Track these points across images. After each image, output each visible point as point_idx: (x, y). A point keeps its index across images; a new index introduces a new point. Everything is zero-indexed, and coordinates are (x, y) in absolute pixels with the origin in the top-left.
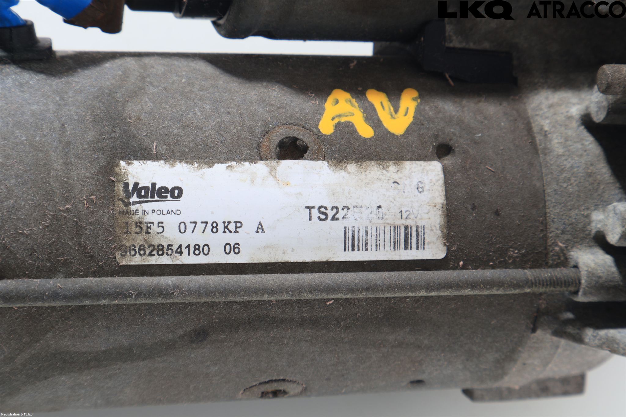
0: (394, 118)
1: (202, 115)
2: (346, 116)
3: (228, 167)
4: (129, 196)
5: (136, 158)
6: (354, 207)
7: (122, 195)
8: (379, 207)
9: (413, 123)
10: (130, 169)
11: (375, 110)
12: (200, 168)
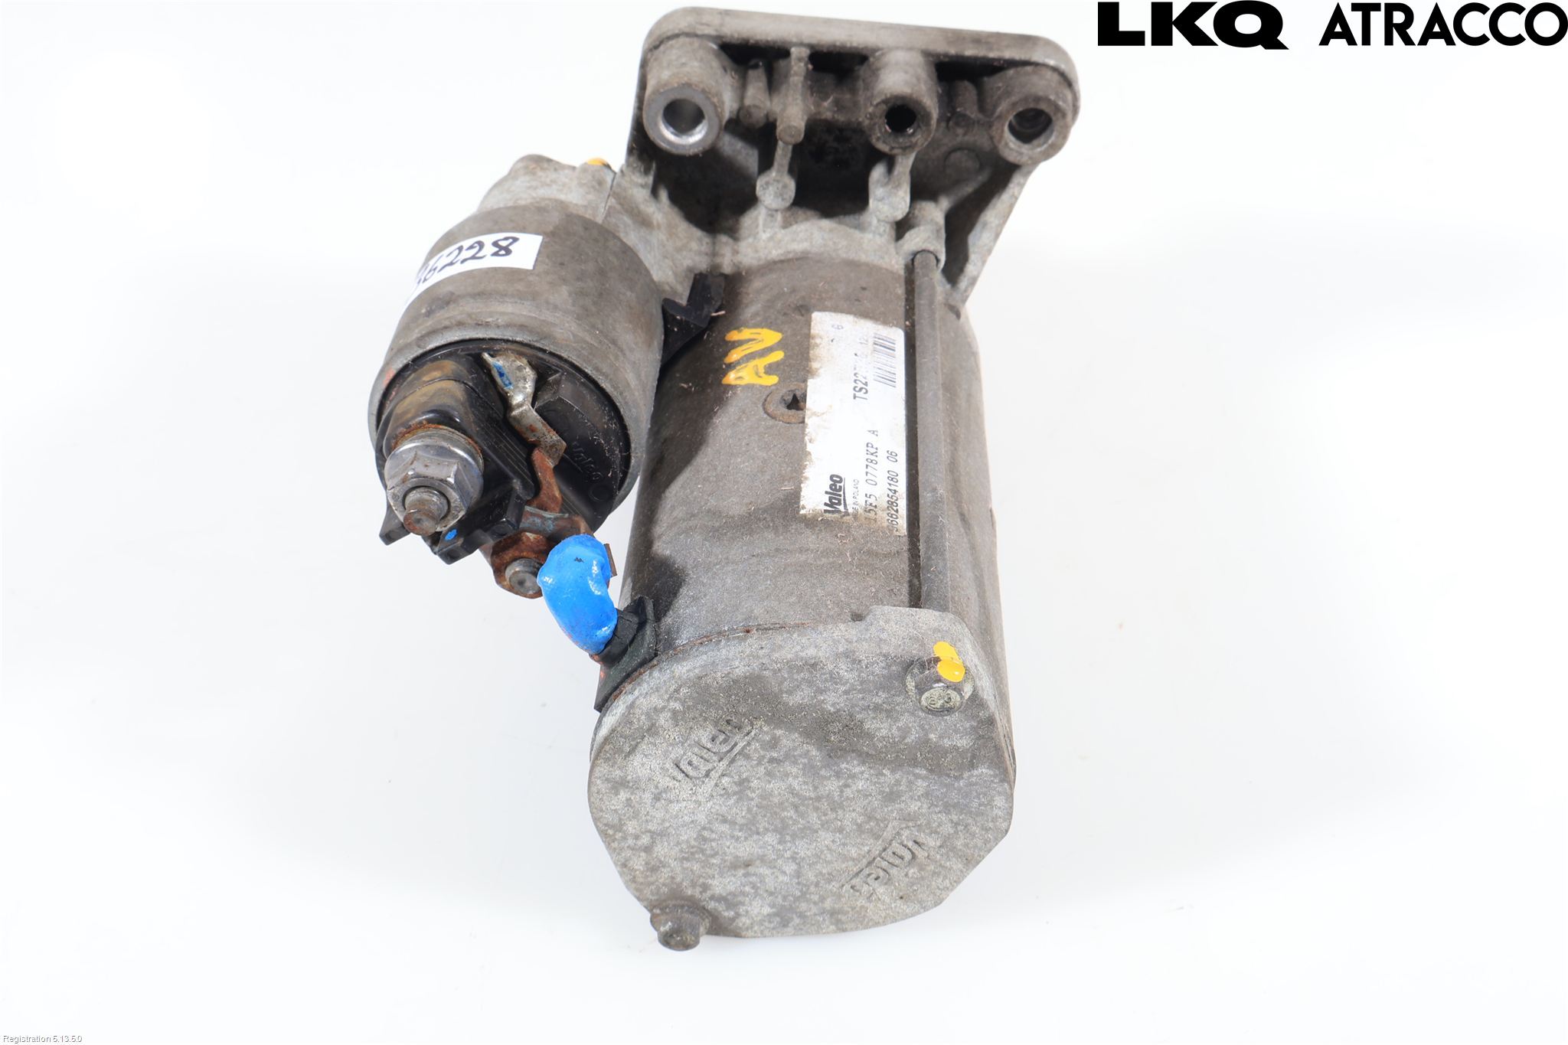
0: (762, 340)
2: (758, 369)
4: (839, 511)
5: (798, 502)
6: (855, 369)
7: (836, 515)
8: (856, 355)
9: (768, 326)
10: (809, 507)
11: (751, 353)
12: (811, 461)
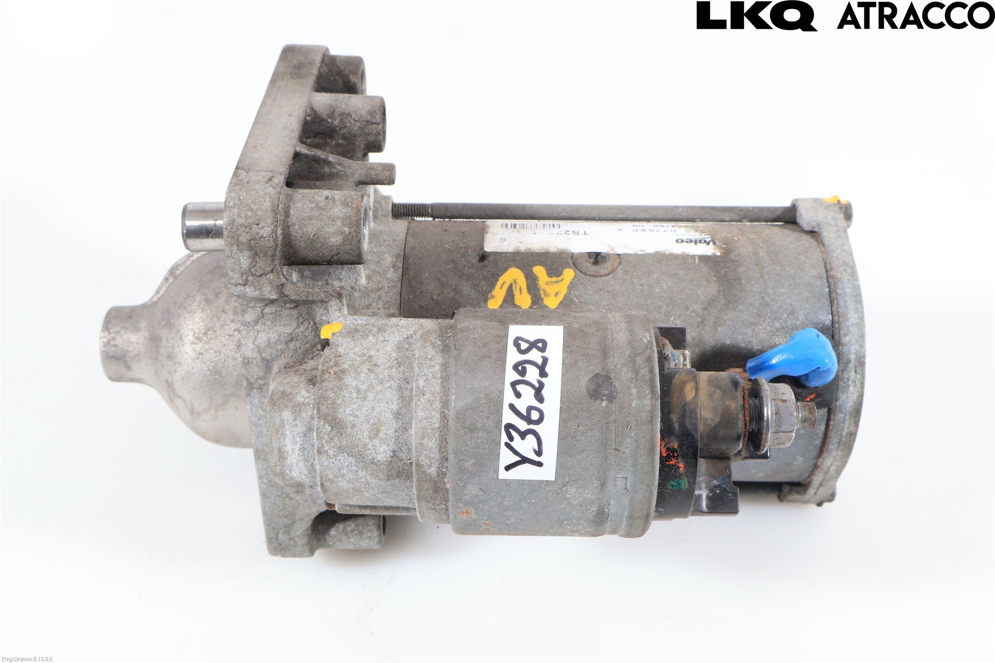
0: (514, 279)
1: (661, 284)
2: (551, 282)
3: (644, 251)
5: (709, 256)
9: (500, 276)
10: (713, 251)
11: (528, 287)
